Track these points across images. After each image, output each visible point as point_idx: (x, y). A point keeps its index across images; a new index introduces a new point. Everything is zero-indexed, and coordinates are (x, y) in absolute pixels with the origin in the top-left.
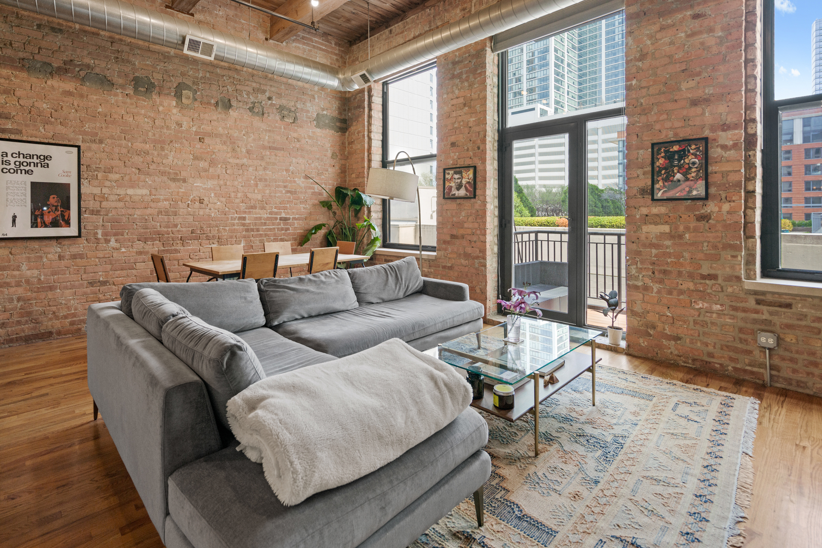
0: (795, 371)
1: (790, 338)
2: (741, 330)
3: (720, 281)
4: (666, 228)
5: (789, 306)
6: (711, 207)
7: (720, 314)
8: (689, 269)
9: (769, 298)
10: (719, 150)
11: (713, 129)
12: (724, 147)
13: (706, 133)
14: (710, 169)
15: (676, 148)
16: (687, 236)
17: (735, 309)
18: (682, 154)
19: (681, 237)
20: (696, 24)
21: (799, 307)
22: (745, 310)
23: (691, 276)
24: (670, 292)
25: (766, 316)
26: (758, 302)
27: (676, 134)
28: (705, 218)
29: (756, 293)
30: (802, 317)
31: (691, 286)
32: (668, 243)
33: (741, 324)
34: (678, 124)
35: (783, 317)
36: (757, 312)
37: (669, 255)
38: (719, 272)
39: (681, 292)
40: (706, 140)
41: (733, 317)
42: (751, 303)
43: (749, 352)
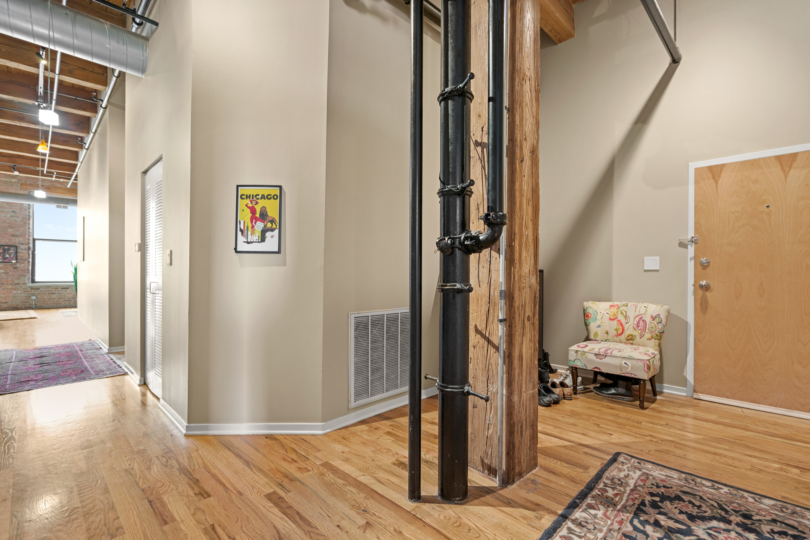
0: (40, 304)
1: (39, 296)
2: (27, 297)
3: (20, 285)
4: (3, 271)
5: (39, 289)
6: (18, 265)
7: (20, 294)
8: (11, 282)
9: (34, 288)
10: (20, 250)
11: (18, 244)
12: (22, 249)
13: (17, 245)
14: (18, 255)
15: (6, 248)
16: (10, 273)
17: (25, 292)
18: (9, 250)
19: (8, 273)
20: (13, 214)
21: (41, 289)
22: (28, 292)
23: (11, 284)
24: (4, 290)
25: (33, 292)
26: (31, 289)
27: (6, 244)
28: (16, 268)
29: (31, 287)
30: (42, 291)
31: (11, 287)
32: (3, 275)
33: (26, 295)
34: (7, 241)
35: (38, 292)
36: (31, 291)
37: (4, 279)
38: (20, 282)
39: (8, 289)
40: (16, 246)
41: (24, 294)
42: (29, 290)
43: (29, 302)
